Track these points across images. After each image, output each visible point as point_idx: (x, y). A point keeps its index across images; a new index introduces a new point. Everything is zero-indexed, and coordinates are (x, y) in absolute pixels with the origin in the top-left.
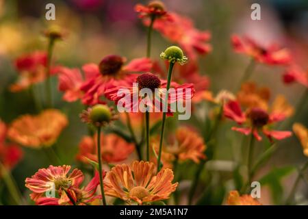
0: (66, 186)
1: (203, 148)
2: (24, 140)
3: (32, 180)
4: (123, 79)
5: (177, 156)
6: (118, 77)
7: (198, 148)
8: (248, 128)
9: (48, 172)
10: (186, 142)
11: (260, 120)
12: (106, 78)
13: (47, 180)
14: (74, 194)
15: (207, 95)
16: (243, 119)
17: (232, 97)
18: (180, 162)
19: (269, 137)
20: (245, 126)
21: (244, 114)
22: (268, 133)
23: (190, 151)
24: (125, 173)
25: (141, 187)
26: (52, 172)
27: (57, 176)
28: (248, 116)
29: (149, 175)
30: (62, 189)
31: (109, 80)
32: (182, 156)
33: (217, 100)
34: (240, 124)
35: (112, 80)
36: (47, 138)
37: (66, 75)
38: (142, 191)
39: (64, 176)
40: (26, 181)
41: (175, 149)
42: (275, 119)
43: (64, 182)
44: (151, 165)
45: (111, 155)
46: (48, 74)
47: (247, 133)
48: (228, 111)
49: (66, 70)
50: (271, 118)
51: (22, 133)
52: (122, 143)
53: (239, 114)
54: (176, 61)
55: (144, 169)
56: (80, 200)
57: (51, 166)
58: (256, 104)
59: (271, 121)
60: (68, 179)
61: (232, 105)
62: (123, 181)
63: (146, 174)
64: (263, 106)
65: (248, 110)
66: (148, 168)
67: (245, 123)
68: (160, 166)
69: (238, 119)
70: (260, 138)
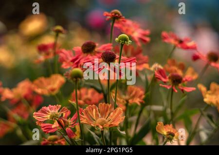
0: (57, 117)
1: (143, 97)
2: (39, 91)
3: (37, 113)
4: (95, 55)
5: (127, 101)
6: (93, 54)
7: (140, 97)
8: (169, 85)
9: (48, 109)
10: (134, 93)
11: (177, 80)
12: (86, 54)
13: (46, 114)
14: (63, 122)
15: (146, 66)
16: (167, 80)
17: (161, 67)
18: (129, 104)
19: (182, 90)
20: (168, 84)
21: (167, 77)
22: (182, 88)
23: (135, 99)
24: (94, 110)
25: (104, 119)
26: (50, 109)
27: (53, 111)
28: (169, 78)
29: (109, 112)
30: (55, 119)
31: (87, 56)
32: (130, 101)
33: (152, 69)
34: (165, 83)
35: (89, 56)
36: (53, 90)
37: (63, 53)
38: (104, 121)
39: (57, 111)
40: (34, 114)
41: (127, 97)
42: (186, 80)
43: (56, 115)
44: (110, 106)
45: (90, 100)
46: (55, 54)
47: (169, 88)
48: (158, 75)
49: (64, 51)
50: (184, 79)
51: (38, 87)
52: (97, 94)
53: (165, 77)
54: (124, 43)
55: (106, 108)
56: (67, 126)
57: (50, 105)
58: (176, 71)
59: (184, 82)
60: (59, 113)
61: (160, 71)
62: (93, 114)
63: (107, 111)
64: (180, 73)
65: (170, 75)
66: (108, 107)
67: (168, 82)
68: (116, 107)
69: (164, 80)
70: (176, 91)
